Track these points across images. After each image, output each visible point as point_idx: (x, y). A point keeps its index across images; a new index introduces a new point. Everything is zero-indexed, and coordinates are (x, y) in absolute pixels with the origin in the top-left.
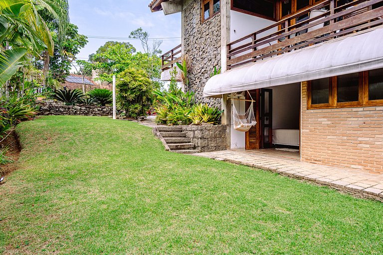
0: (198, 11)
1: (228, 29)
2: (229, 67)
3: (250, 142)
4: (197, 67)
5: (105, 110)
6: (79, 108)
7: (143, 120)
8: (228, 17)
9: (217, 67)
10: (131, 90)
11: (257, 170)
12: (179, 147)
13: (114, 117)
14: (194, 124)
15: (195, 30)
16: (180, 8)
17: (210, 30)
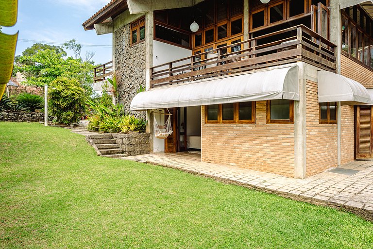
0: (127, 35)
1: (151, 55)
2: (152, 86)
3: (168, 147)
4: (126, 83)
5: (35, 116)
6: (7, 114)
7: (75, 126)
8: (151, 46)
9: (142, 85)
10: (64, 98)
11: (169, 169)
12: (109, 152)
13: (46, 123)
14: (123, 133)
15: (124, 51)
16: (111, 29)
17: (137, 54)
